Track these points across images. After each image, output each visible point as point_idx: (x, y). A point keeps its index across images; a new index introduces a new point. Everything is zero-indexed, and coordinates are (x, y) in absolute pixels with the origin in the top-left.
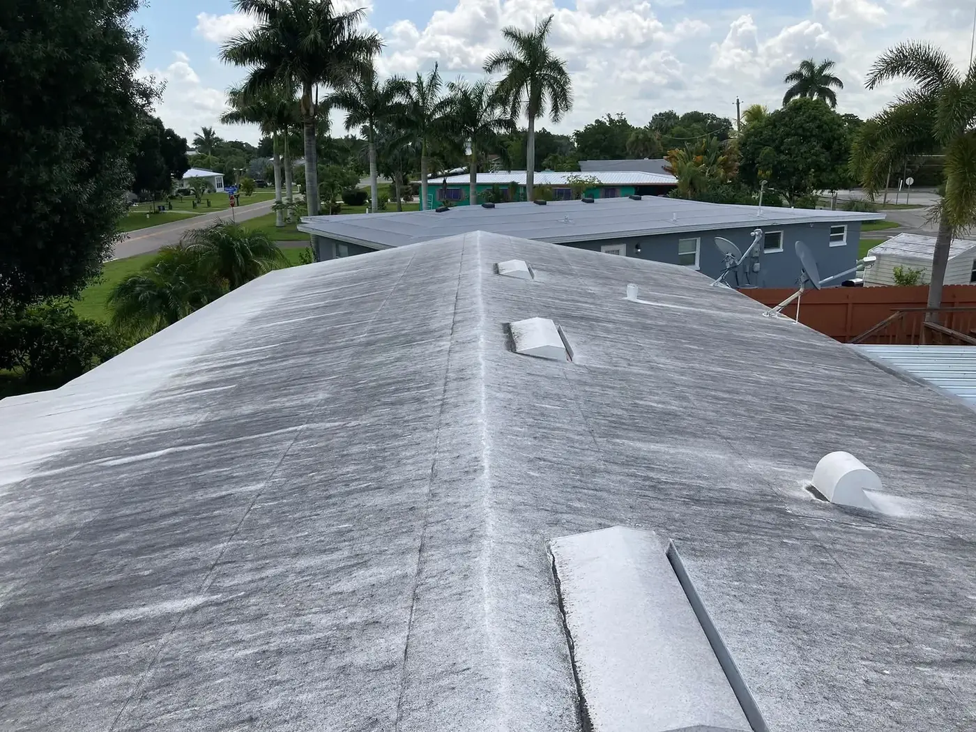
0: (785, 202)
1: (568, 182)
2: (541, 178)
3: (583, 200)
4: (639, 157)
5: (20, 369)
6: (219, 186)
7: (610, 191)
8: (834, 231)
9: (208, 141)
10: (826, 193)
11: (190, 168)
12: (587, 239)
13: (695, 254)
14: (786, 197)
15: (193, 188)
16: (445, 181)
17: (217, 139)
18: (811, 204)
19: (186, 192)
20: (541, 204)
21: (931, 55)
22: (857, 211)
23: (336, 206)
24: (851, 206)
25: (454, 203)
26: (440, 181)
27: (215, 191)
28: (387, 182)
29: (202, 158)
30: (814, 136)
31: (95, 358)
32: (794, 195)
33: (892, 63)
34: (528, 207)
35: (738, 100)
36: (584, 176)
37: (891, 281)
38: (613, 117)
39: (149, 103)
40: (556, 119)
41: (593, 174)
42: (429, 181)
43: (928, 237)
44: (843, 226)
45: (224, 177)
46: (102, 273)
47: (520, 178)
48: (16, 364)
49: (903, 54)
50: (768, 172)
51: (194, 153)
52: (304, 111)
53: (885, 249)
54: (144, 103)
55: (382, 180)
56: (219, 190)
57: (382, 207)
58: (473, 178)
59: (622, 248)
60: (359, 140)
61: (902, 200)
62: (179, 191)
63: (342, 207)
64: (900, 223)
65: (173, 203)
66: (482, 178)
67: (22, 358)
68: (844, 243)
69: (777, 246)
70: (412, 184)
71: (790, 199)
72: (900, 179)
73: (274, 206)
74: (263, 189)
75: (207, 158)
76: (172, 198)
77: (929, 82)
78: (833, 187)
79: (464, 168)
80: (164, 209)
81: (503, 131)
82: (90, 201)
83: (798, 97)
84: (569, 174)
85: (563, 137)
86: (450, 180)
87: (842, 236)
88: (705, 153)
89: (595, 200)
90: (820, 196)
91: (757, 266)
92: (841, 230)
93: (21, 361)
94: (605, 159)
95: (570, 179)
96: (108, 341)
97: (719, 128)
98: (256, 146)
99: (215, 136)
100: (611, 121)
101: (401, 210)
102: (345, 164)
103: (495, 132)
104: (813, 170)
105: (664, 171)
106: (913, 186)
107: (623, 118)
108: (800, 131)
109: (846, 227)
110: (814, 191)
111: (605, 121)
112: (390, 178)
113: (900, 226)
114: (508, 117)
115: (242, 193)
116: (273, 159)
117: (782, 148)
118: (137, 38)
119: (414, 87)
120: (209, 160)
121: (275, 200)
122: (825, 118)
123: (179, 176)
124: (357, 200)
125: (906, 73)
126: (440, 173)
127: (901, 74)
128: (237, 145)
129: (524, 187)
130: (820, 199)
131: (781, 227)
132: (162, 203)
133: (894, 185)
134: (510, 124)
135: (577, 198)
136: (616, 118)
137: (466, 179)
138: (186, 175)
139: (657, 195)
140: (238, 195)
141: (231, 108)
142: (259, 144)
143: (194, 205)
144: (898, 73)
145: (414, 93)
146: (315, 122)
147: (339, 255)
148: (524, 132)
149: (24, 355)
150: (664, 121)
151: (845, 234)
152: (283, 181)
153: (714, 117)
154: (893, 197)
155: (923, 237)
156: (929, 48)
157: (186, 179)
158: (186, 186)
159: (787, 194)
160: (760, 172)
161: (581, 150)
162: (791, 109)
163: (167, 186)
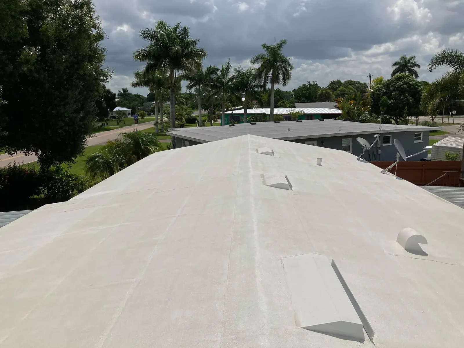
0: (393, 122)
1: (289, 113)
2: (276, 111)
3: (297, 121)
4: (323, 101)
5: (43, 196)
6: (129, 114)
7: (310, 117)
8: (416, 135)
9: (125, 94)
10: (413, 118)
11: (117, 107)
12: (299, 138)
13: (350, 146)
14: (394, 120)
15: (117, 115)
16: (232, 112)
17: (129, 94)
18: (406, 123)
19: (114, 117)
20: (277, 122)
21: (458, 55)
22: (428, 126)
23: (182, 124)
24: (426, 124)
25: (236, 122)
26: (230, 112)
27: (127, 117)
28: (205, 113)
29: (122, 102)
30: (407, 91)
31: (75, 191)
32: (398, 119)
33: (439, 59)
34: (271, 124)
35: (370, 75)
36: (297, 110)
37: (444, 159)
38: (311, 83)
39: (107, 79)
40: (284, 84)
41: (301, 109)
42: (225, 113)
43: (462, 138)
44: (420, 133)
45: (131, 111)
46: (84, 152)
47: (267, 111)
48: (41, 193)
49: (444, 55)
50: (385, 108)
51: (118, 100)
52: (170, 81)
53: (441, 143)
54: (104, 79)
55: (203, 112)
56: (129, 117)
57: (203, 124)
58: (246, 111)
59: (315, 142)
60: (193, 94)
61: (451, 121)
62: (111, 117)
63: (185, 124)
64: (450, 132)
65: (108, 122)
66: (249, 111)
67: (44, 191)
68: (421, 141)
69: (389, 143)
70: (217, 114)
71: (396, 121)
72: (449, 111)
73: (155, 124)
74: (149, 116)
75: (124, 102)
76: (108, 120)
77: (458, 67)
78: (416, 115)
79: (241, 107)
80: (104, 125)
81: (259, 90)
82: (80, 121)
83: (398, 74)
84: (290, 109)
85: (287, 92)
86: (235, 112)
87: (421, 137)
88: (354, 99)
89: (302, 121)
90: (410, 120)
91: (380, 151)
92: (420, 135)
93: (43, 192)
94: (307, 102)
95: (291, 111)
96: (82, 184)
97: (361, 88)
98: (146, 96)
99: (128, 92)
100: (310, 85)
101: (212, 125)
102: (187, 105)
103: (256, 90)
104: (406, 107)
105: (335, 108)
106: (456, 114)
107: (316, 83)
108: (400, 89)
109: (422, 133)
110: (407, 117)
111: (307, 85)
112: (207, 111)
113: (449, 133)
114: (262, 83)
115: (140, 118)
116: (154, 102)
117: (391, 97)
118: (102, 52)
119: (220, 70)
120: (124, 103)
121: (155, 121)
122: (411, 83)
123: (112, 110)
124: (192, 121)
125: (446, 64)
126: (230, 109)
127: (444, 64)
128: (138, 96)
129: (269, 115)
130: (410, 121)
131: (390, 133)
132: (104, 123)
133: (446, 114)
134: (263, 87)
135: (294, 120)
136: (312, 83)
137: (242, 111)
138: (115, 110)
139: (331, 119)
140: (138, 119)
141: (136, 80)
142: (147, 95)
143: (118, 124)
144: (443, 64)
145: (219, 73)
146: (175, 86)
147: (185, 146)
148: (269, 89)
149: (45, 189)
150: (335, 85)
151: (422, 137)
152: (159, 112)
153: (359, 83)
154: (446, 120)
155: (459, 138)
156: (457, 52)
157: (115, 111)
158: (114, 115)
159: (394, 118)
160: (381, 108)
161: (296, 98)
162: (396, 79)
163: (106, 115)
